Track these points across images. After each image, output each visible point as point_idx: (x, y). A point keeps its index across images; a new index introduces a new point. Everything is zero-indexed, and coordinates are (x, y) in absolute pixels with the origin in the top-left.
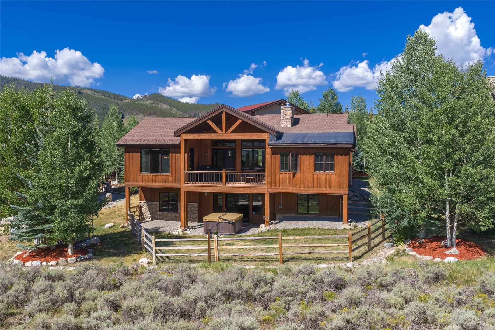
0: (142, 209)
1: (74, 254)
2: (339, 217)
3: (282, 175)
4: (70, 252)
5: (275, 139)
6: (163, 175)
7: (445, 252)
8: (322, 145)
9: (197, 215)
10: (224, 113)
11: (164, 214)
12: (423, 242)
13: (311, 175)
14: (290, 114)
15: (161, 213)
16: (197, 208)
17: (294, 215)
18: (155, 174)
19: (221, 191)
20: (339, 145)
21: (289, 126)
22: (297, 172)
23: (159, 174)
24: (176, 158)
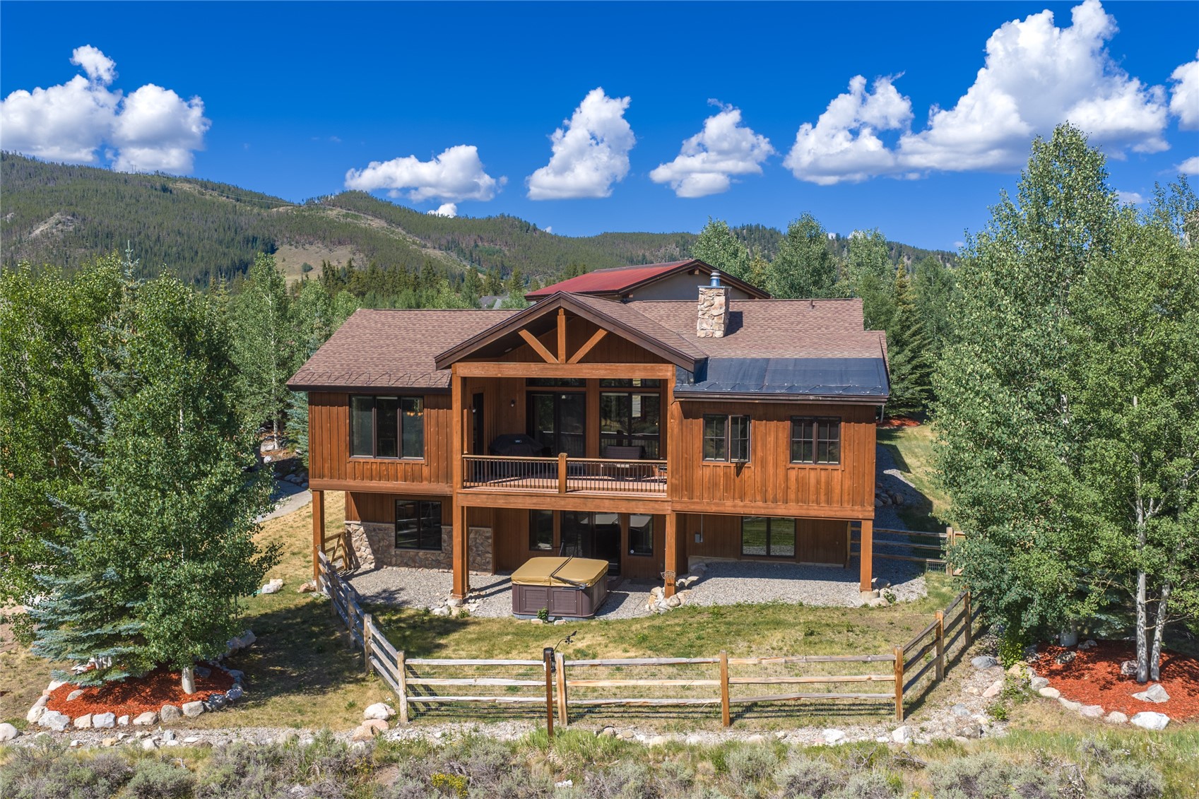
0: (351, 540)
1: (198, 689)
2: (845, 567)
3: (708, 468)
4: (186, 685)
5: (692, 380)
6: (407, 461)
7: (1135, 695)
8: (811, 398)
9: (490, 556)
10: (561, 312)
11: (408, 555)
12: (1074, 659)
13: (781, 472)
14: (721, 305)
15: (399, 551)
16: (490, 541)
17: (732, 560)
18: (387, 460)
19: (554, 507)
20: (854, 399)
21: (719, 334)
22: (745, 463)
23: (397, 460)
24: (440, 420)
